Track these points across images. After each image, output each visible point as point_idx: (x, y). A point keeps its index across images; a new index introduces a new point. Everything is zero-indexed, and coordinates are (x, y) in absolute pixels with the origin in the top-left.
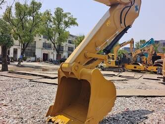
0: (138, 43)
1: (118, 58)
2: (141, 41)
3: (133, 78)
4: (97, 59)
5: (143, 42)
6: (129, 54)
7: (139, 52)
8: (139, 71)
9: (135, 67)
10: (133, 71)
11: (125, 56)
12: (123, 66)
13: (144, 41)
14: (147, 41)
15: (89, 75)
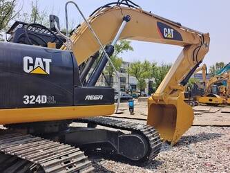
0: (213, 68)
1: (188, 90)
2: (217, 64)
3: (208, 112)
4: (177, 90)
5: (220, 65)
6: (202, 83)
7: (215, 80)
8: (216, 105)
9: (211, 100)
10: (208, 105)
11: (196, 86)
12: (195, 99)
13: (222, 64)
14: (226, 64)
15: (175, 100)
